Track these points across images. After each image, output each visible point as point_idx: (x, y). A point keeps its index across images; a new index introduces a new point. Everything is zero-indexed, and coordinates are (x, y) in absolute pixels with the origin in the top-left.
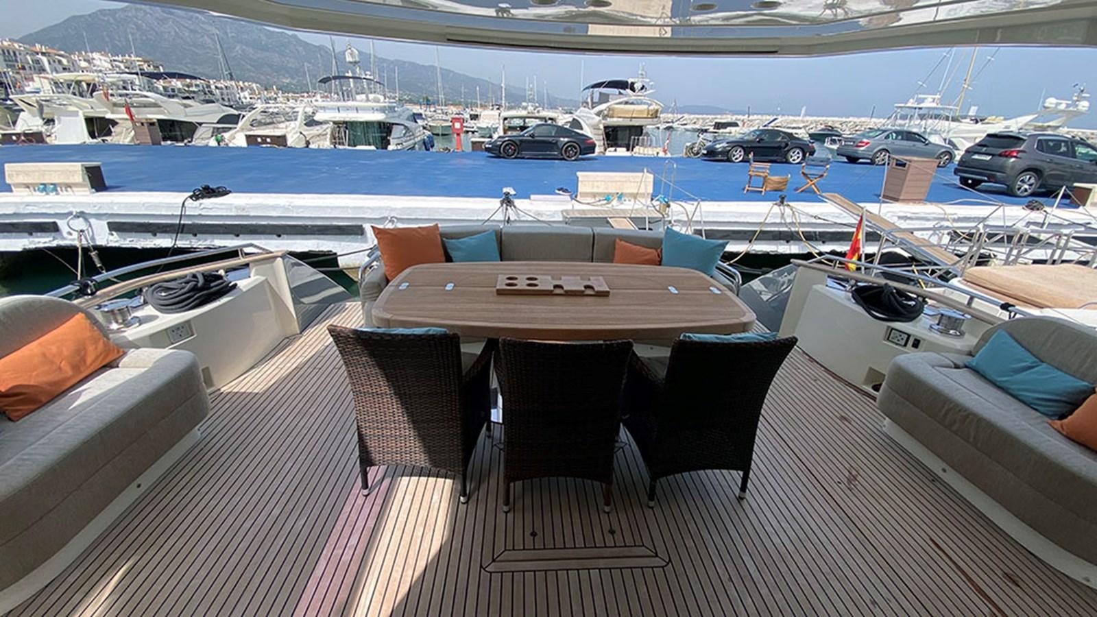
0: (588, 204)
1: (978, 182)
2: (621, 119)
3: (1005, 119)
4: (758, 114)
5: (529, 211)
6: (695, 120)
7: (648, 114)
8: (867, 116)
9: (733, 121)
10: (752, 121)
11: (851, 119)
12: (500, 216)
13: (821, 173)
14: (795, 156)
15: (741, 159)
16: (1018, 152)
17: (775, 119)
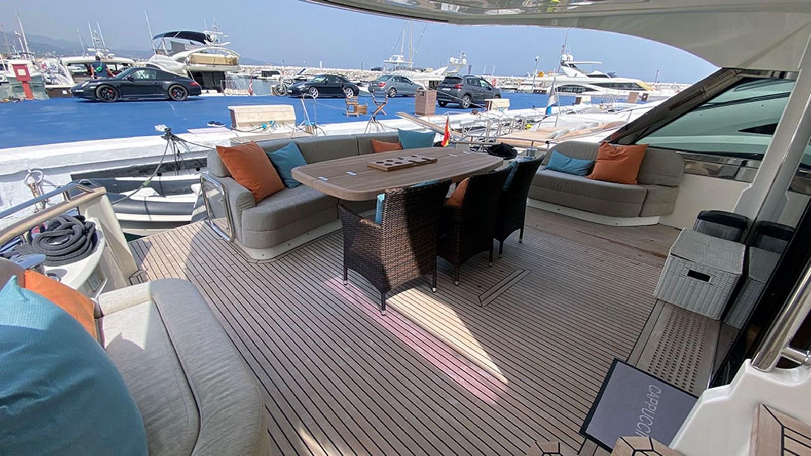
0: (249, 131)
1: (446, 103)
2: (205, 66)
3: (434, 70)
4: (290, 66)
5: (199, 142)
6: (244, 69)
7: (226, 61)
8: (359, 69)
9: (275, 70)
10: (288, 70)
11: (350, 70)
12: (170, 152)
13: (384, 102)
14: (350, 94)
15: (317, 96)
16: (461, 85)
17: (304, 70)
